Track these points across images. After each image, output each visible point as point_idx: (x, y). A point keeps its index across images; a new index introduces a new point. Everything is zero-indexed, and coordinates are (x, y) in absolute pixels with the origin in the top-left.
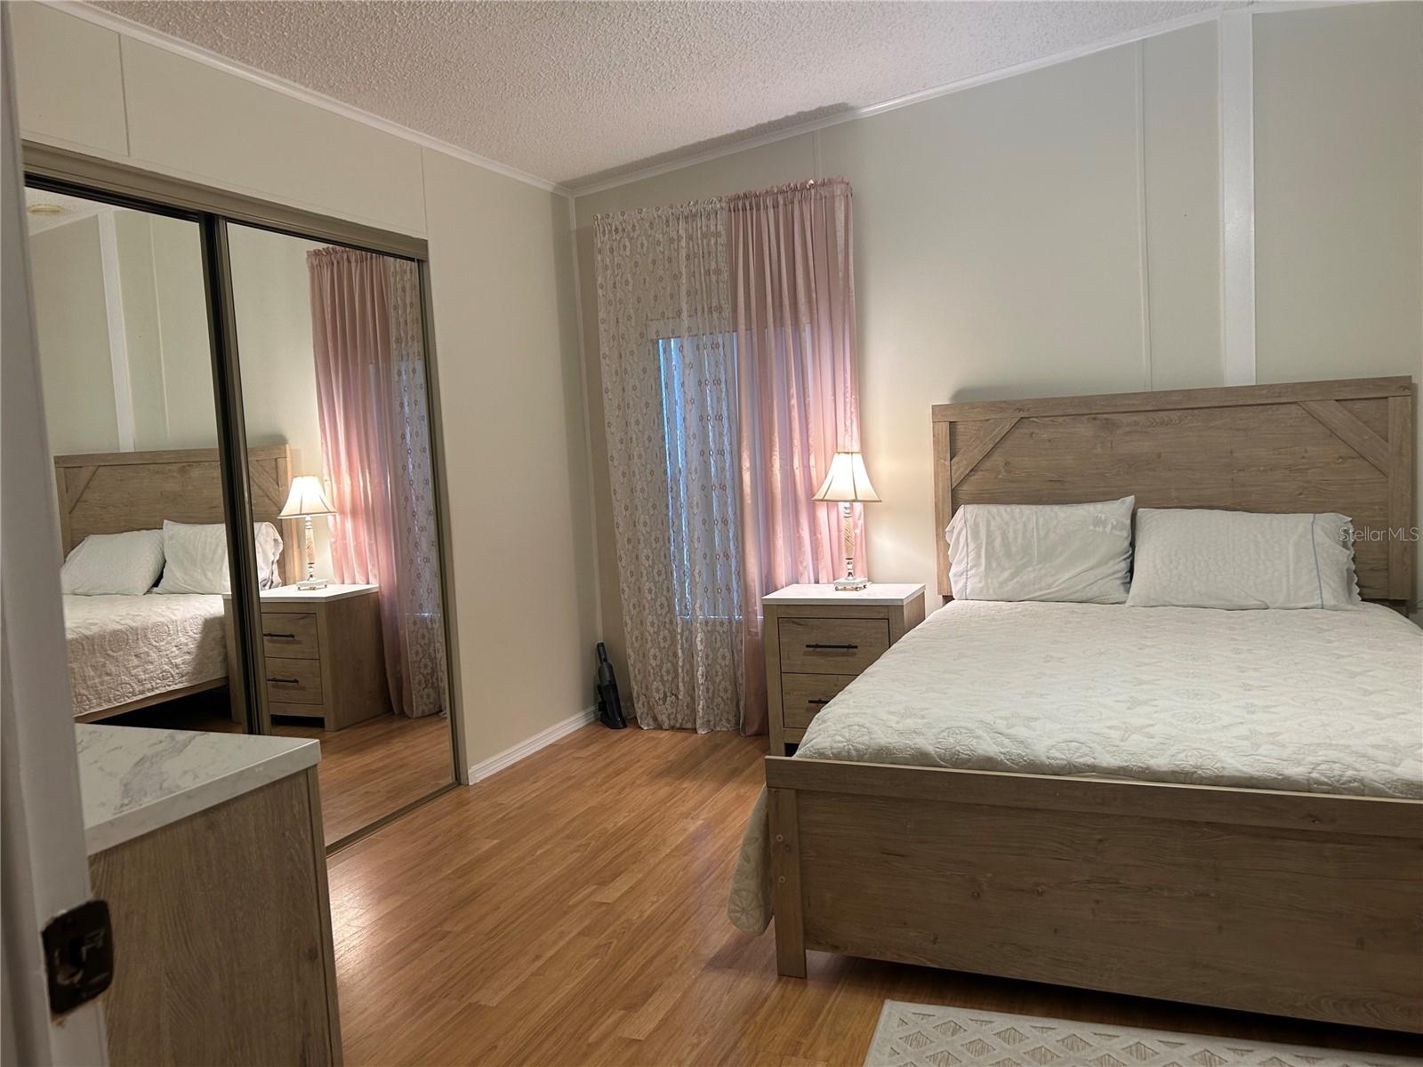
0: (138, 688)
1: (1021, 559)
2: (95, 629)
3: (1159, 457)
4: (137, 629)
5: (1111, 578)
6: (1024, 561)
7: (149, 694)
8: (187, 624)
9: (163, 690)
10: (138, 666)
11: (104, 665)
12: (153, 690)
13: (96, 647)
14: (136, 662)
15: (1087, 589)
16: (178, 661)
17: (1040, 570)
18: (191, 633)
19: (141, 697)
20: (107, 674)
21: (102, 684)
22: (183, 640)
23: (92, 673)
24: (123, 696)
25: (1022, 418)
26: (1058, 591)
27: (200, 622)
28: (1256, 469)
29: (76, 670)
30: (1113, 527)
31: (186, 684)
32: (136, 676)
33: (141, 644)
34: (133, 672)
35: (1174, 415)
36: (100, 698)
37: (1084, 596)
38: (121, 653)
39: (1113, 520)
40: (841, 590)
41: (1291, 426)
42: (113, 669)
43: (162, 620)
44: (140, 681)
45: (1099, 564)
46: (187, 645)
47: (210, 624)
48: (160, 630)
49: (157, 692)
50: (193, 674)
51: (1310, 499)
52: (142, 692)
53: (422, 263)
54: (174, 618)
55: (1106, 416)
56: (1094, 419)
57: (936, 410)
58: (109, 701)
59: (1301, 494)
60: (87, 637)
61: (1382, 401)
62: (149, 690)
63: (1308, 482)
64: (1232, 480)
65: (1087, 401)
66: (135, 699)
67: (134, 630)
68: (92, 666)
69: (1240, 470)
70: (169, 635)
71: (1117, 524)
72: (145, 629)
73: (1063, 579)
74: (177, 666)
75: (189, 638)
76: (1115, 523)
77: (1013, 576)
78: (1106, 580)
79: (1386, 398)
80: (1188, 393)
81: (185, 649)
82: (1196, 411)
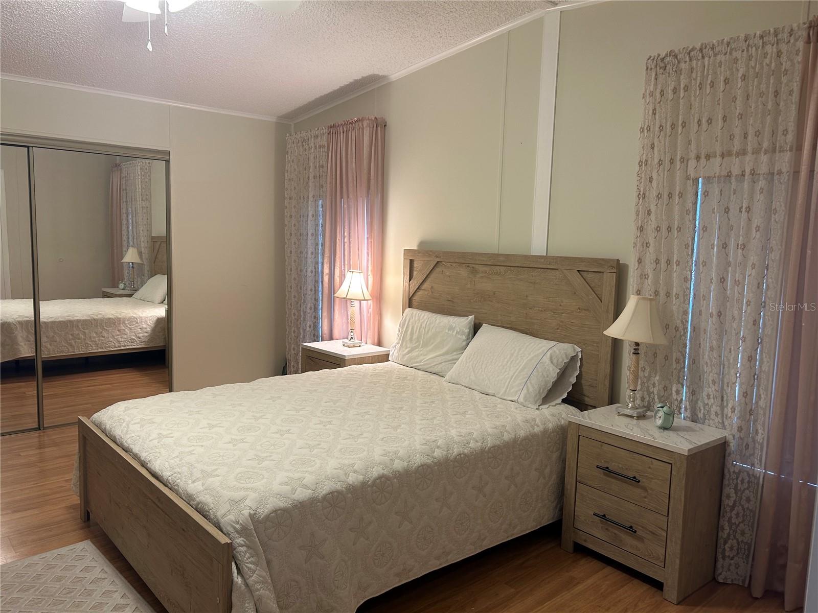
0: (117, 345)
1: (415, 344)
2: (100, 316)
3: (494, 294)
4: (120, 319)
5: (450, 362)
6: (417, 344)
7: (123, 348)
8: (147, 319)
9: (131, 347)
10: (118, 335)
11: (102, 332)
12: (125, 346)
13: (98, 324)
14: (118, 333)
15: (436, 367)
16: (140, 335)
17: (421, 351)
18: (149, 324)
19: (119, 348)
20: (103, 337)
21: (99, 340)
22: (144, 326)
23: (95, 335)
24: (110, 347)
25: (438, 262)
26: (424, 365)
27: (155, 319)
28: (538, 308)
29: (87, 333)
30: (458, 333)
31: (143, 346)
32: (117, 339)
33: (122, 325)
34: (116, 337)
35: (502, 269)
36: (97, 346)
37: (435, 370)
38: (111, 328)
39: (458, 328)
40: (346, 346)
41: (556, 284)
42: (106, 335)
43: (135, 316)
44: (119, 342)
45: (446, 353)
46: (146, 328)
47: (159, 321)
48: (132, 320)
49: (128, 347)
50: (148, 342)
51: (563, 333)
52: (119, 347)
53: (168, 162)
54: (141, 315)
55: (473, 265)
56: (468, 266)
57: (407, 252)
58: (102, 348)
59: (558, 329)
60: (94, 319)
61: (600, 274)
62: (123, 346)
63: (562, 322)
64: (526, 314)
65: (464, 255)
66: (116, 349)
67: (119, 319)
68: (95, 332)
69: (530, 308)
70: (137, 323)
71: (460, 331)
72: (125, 319)
73: (427, 358)
74: (139, 337)
75: (148, 326)
76: (458, 331)
77: (409, 352)
78: (447, 363)
79: (603, 272)
80: (507, 256)
81: (145, 330)
82: (512, 268)
